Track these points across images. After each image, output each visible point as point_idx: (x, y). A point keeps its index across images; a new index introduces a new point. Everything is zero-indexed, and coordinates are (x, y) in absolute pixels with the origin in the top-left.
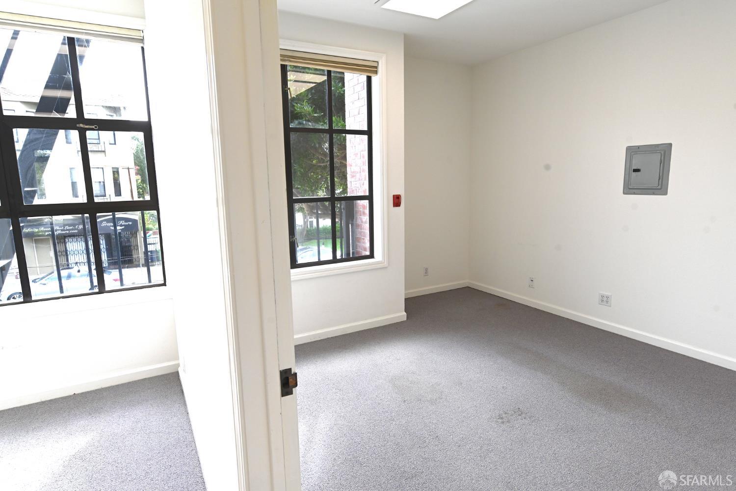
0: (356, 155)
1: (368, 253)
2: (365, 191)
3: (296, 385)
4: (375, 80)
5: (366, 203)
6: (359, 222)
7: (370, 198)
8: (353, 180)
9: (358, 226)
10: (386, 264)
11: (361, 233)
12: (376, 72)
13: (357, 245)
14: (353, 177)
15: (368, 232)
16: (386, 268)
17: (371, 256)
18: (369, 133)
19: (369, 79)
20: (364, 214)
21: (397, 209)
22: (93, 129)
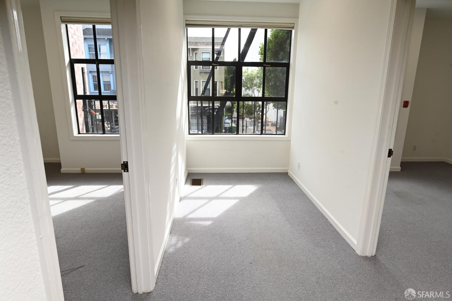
21: (405, 109)
22: (269, 67)
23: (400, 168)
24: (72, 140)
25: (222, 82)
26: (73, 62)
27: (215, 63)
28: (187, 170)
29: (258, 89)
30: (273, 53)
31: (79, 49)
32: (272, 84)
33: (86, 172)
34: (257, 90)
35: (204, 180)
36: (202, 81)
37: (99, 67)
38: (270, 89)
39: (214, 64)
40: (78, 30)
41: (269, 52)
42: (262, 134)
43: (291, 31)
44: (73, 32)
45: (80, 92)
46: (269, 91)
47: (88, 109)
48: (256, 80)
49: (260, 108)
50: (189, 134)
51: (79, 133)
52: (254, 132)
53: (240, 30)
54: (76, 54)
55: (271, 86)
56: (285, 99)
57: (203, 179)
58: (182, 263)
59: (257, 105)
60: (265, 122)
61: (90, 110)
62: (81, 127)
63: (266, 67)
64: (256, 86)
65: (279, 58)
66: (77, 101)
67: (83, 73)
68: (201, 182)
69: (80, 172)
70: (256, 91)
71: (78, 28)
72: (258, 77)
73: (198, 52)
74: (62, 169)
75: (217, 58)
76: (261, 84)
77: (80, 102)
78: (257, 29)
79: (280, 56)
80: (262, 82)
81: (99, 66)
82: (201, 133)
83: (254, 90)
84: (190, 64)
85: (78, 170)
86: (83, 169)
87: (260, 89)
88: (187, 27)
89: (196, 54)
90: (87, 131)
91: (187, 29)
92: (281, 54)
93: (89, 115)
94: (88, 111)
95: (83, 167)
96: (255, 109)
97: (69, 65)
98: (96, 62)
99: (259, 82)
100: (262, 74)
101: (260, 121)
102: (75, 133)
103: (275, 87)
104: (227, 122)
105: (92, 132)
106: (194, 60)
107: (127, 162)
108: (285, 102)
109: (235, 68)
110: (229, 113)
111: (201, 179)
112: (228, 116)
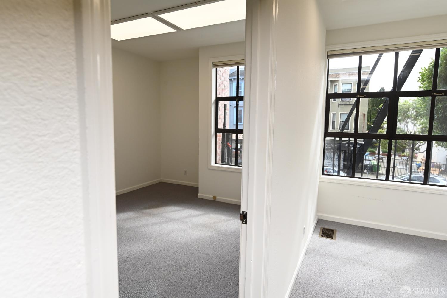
24: (209, 169)
25: (364, 114)
26: (218, 99)
27: (360, 94)
28: (317, 215)
29: (413, 122)
31: (225, 88)
33: (217, 200)
35: (337, 233)
36: (341, 114)
37: (238, 104)
40: (225, 72)
42: (425, 184)
44: (221, 74)
45: (221, 126)
47: (225, 142)
48: (411, 111)
50: (323, 174)
51: (216, 163)
53: (397, 54)
54: (222, 93)
57: (336, 230)
61: (227, 142)
62: (218, 158)
63: (437, 97)
66: (218, 134)
67: (225, 109)
68: (333, 234)
69: (212, 199)
71: (226, 71)
73: (337, 84)
74: (199, 194)
75: (364, 89)
77: (220, 135)
81: (238, 102)
82: (336, 174)
83: (407, 123)
84: (329, 97)
85: (210, 197)
86: (215, 197)
87: (416, 122)
88: (328, 58)
89: (336, 86)
90: (223, 162)
91: (328, 60)
93: (226, 147)
94: (225, 143)
95: (215, 195)
97: (215, 102)
98: (237, 99)
99: (415, 113)
102: (213, 163)
104: (369, 159)
105: (227, 163)
106: (333, 93)
107: (246, 212)
109: (388, 99)
110: (371, 149)
111: (334, 230)
112: (370, 152)
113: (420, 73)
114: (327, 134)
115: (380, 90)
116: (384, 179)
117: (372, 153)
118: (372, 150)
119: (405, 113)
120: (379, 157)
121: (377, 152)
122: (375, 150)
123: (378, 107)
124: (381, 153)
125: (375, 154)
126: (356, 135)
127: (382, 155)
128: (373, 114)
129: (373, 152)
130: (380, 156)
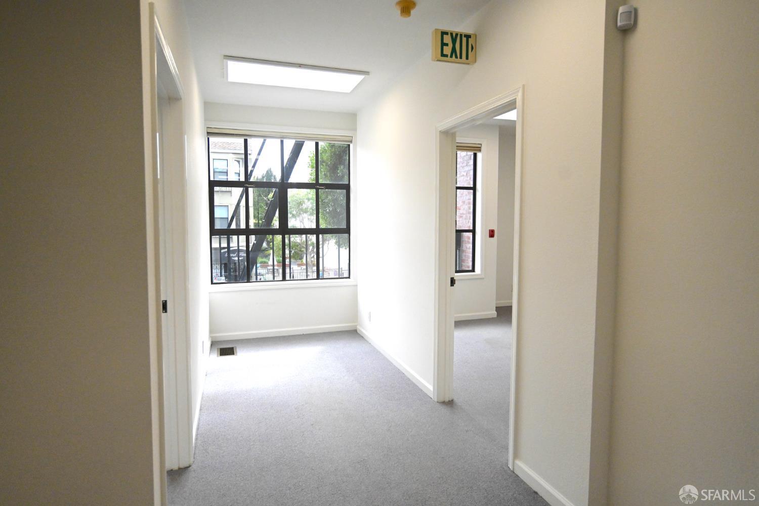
0: (464, 202)
1: (471, 269)
2: (470, 227)
3: (455, 284)
4: (479, 155)
5: (470, 235)
6: (464, 248)
7: (473, 231)
8: (461, 219)
9: (463, 251)
10: (483, 276)
11: (465, 256)
12: (480, 151)
13: (462, 265)
14: (461, 217)
15: (471, 255)
16: (483, 278)
17: (473, 270)
18: (474, 188)
19: (475, 155)
20: (469, 242)
21: (492, 239)
22: (323, 189)
23: (496, 313)
27: (248, 182)
29: (309, 217)
30: (329, 167)
32: (329, 210)
34: (308, 219)
35: (238, 348)
38: (327, 218)
39: (247, 185)
41: (323, 165)
42: (318, 278)
43: (349, 145)
46: (326, 221)
49: (313, 247)
50: (212, 282)
52: (307, 276)
53: (282, 142)
55: (329, 213)
56: (347, 230)
57: (236, 347)
58: (225, 436)
59: (310, 242)
60: (323, 271)
63: (320, 190)
64: (306, 212)
65: (338, 173)
68: (233, 351)
70: (306, 221)
72: (309, 199)
76: (313, 210)
78: (304, 142)
79: (338, 171)
80: (315, 207)
83: (303, 219)
84: (212, 184)
87: (312, 217)
88: (208, 137)
91: (208, 139)
92: (340, 168)
96: (307, 249)
99: (310, 206)
100: (315, 197)
101: (315, 268)
103: (334, 214)
107: (166, 301)
108: (346, 235)
109: (277, 190)
110: (262, 258)
111: (233, 348)
112: (261, 263)
113: (309, 157)
114: (213, 232)
115: (267, 172)
116: (281, 279)
117: (265, 265)
118: (264, 260)
119: (299, 206)
120: (274, 269)
121: (270, 263)
122: (267, 261)
123: (266, 196)
124: (276, 263)
125: (268, 266)
126: (247, 232)
127: (278, 265)
128: (261, 207)
129: (265, 262)
130: (276, 268)
